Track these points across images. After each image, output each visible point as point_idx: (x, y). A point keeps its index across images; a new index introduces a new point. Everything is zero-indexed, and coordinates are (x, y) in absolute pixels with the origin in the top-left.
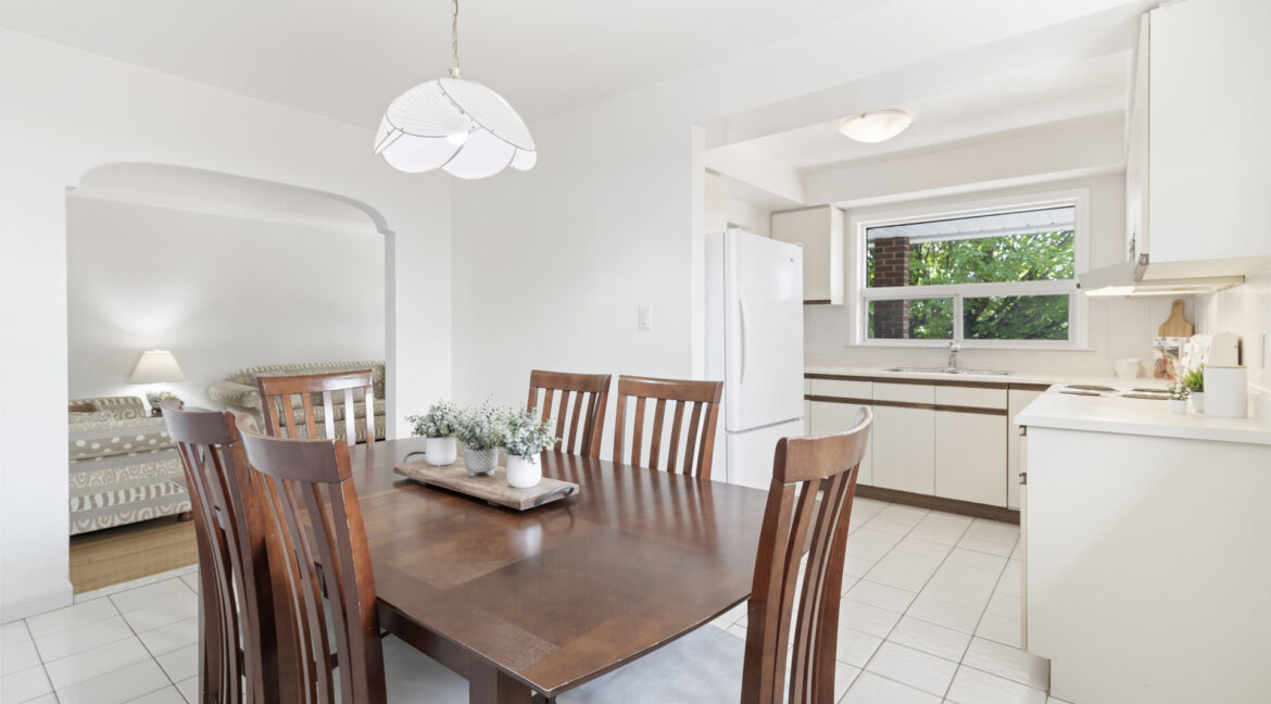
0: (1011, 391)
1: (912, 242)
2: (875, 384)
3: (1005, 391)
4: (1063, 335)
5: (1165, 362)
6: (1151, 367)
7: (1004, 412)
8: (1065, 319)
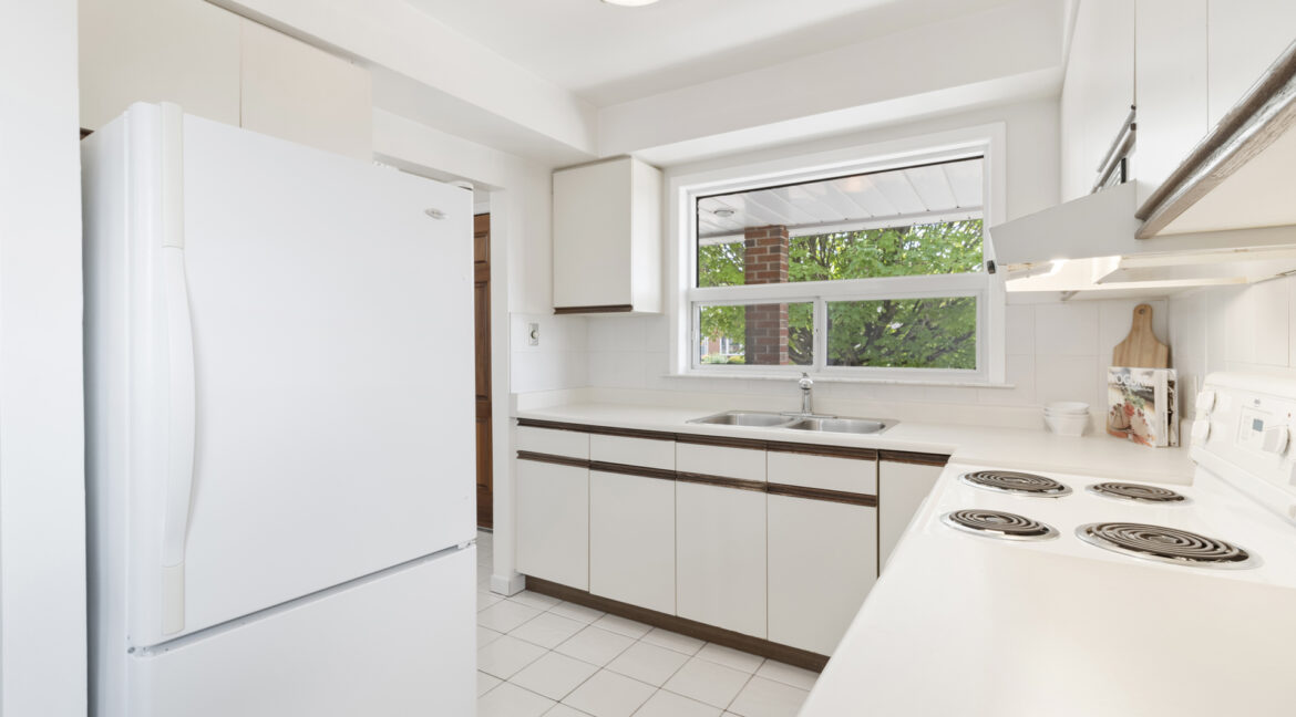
0: (882, 463)
1: (792, 233)
2: (681, 445)
3: (872, 464)
4: (967, 360)
5: (1129, 410)
6: (1102, 418)
7: (872, 501)
8: (971, 333)
